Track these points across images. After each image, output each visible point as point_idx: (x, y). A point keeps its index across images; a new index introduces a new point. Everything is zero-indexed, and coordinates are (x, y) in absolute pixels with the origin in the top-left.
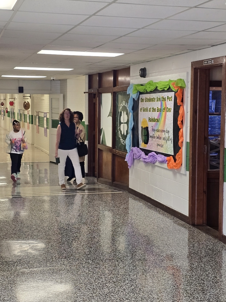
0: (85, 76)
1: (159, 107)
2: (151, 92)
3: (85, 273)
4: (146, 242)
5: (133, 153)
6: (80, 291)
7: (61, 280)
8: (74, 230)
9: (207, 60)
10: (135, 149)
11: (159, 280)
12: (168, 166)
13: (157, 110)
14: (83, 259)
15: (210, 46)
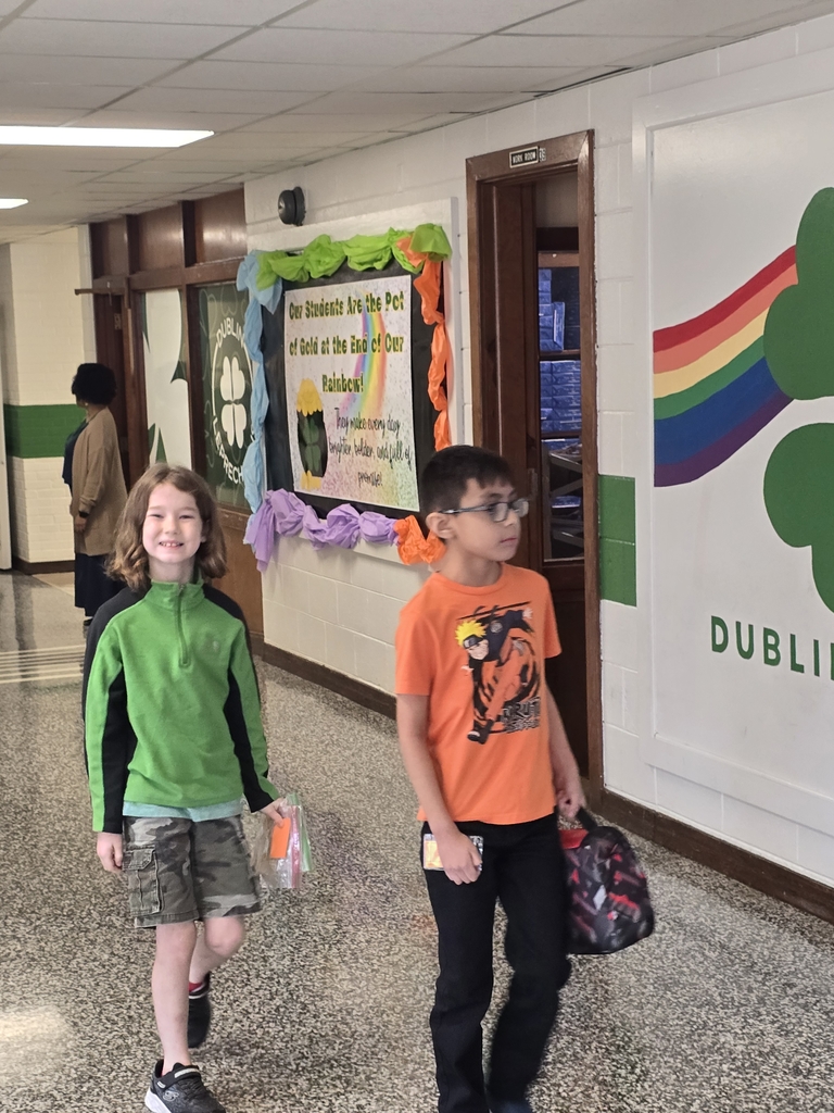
0: (75, 229)
1: (359, 336)
2: (326, 280)
3: (97, 963)
4: (329, 835)
5: (273, 511)
6: (79, 1031)
7: (6, 994)
8: (56, 809)
9: (522, 150)
10: (278, 497)
11: (376, 967)
12: (401, 554)
13: (353, 344)
14: (89, 914)
15: (531, 95)
